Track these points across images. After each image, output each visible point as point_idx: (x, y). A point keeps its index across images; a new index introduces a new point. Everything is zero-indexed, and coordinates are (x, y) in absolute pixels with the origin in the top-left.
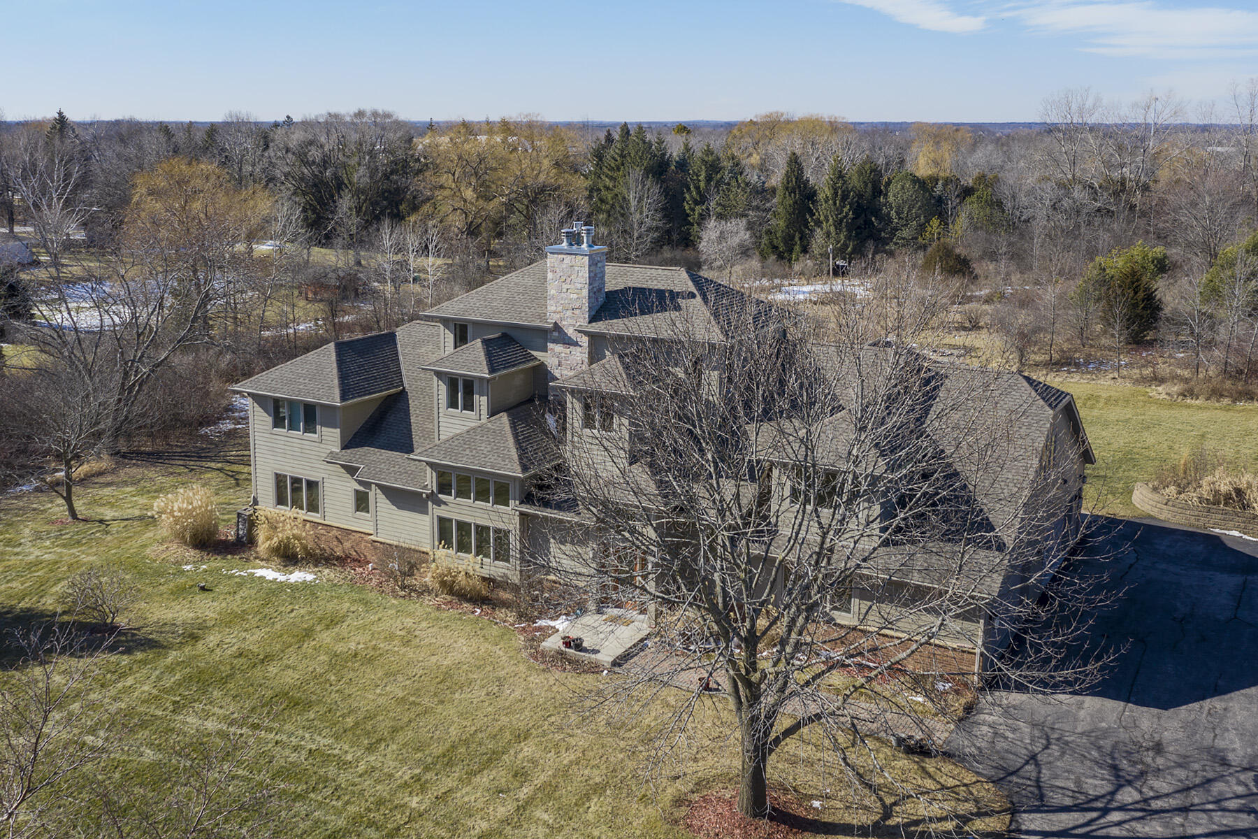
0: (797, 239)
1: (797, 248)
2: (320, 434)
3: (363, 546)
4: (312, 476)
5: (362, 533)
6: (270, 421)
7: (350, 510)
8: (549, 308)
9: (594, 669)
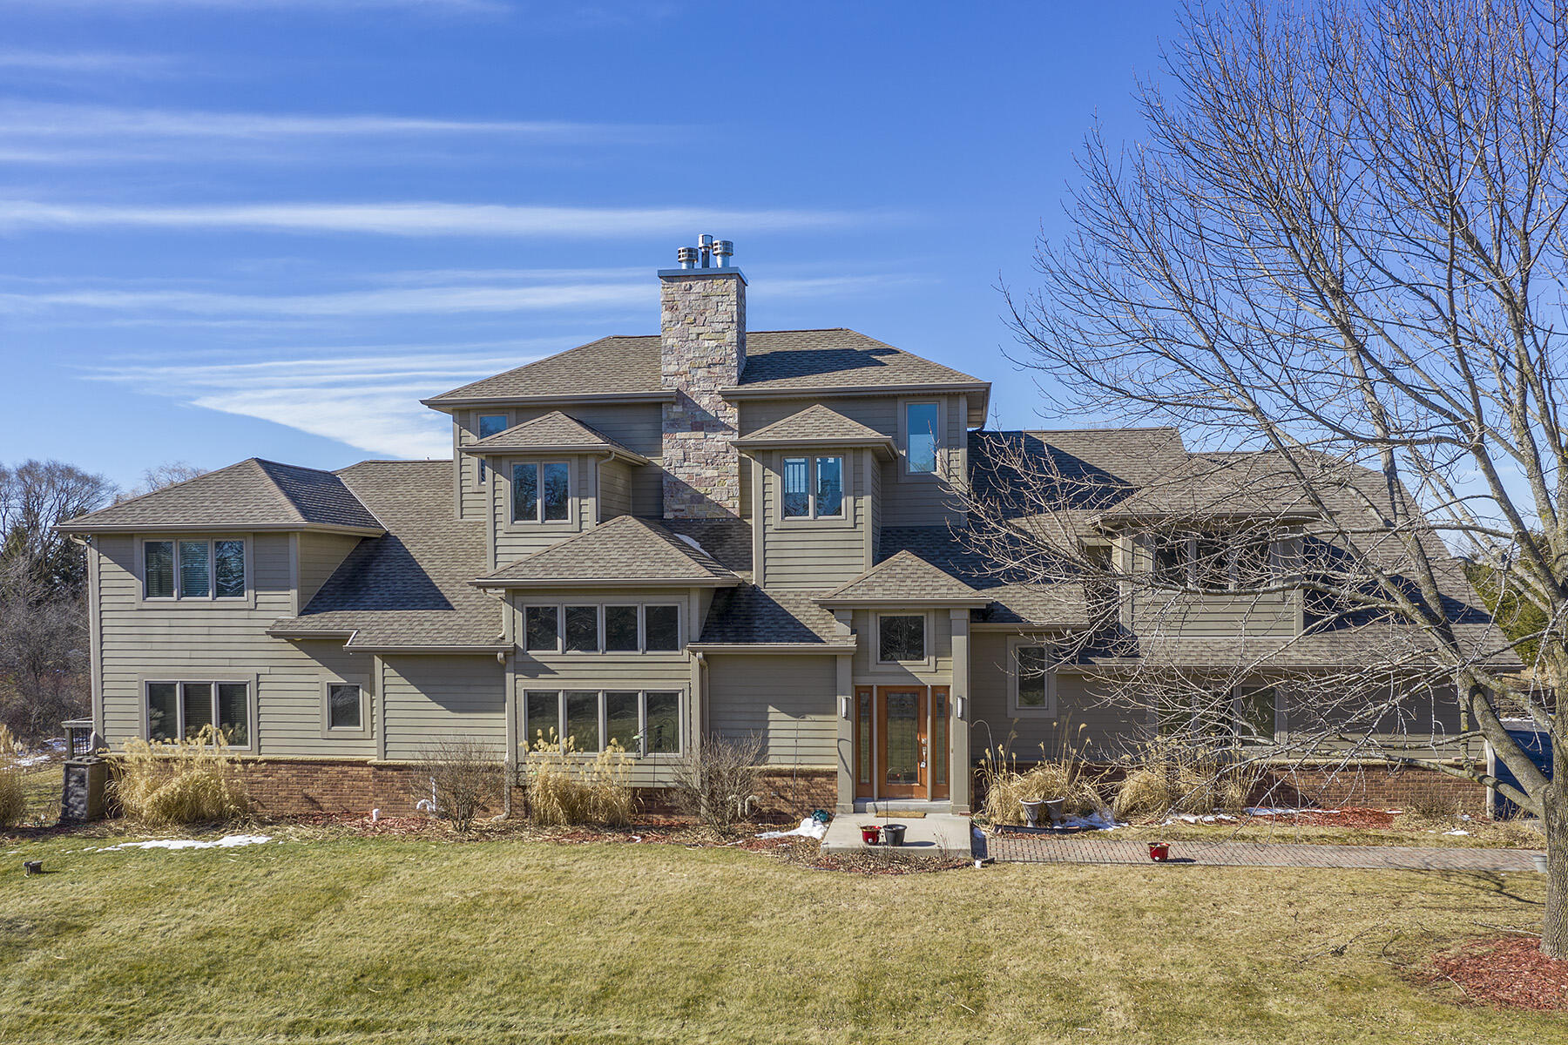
2: (252, 592)
3: (346, 789)
4: (231, 676)
5: (344, 763)
6: (138, 584)
7: (318, 726)
8: (664, 369)
9: (951, 864)
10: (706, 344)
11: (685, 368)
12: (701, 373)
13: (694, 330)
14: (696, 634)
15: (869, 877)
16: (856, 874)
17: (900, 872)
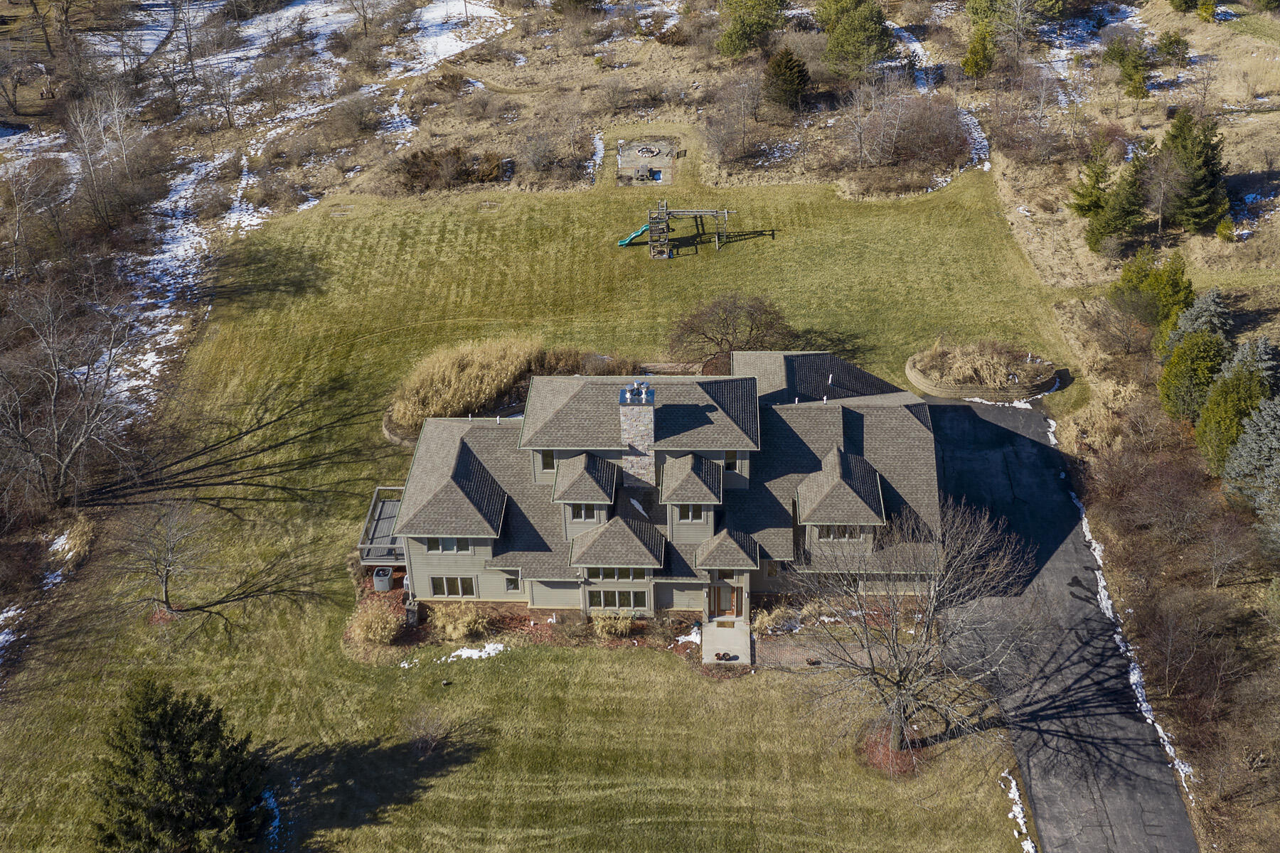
2: (472, 551)
3: (515, 609)
4: (466, 575)
5: (515, 603)
6: (425, 548)
7: (503, 590)
8: (623, 439)
9: (744, 671)
10: (641, 428)
11: (632, 436)
12: (638, 439)
14: (652, 575)
15: (719, 681)
16: (716, 679)
17: (729, 678)
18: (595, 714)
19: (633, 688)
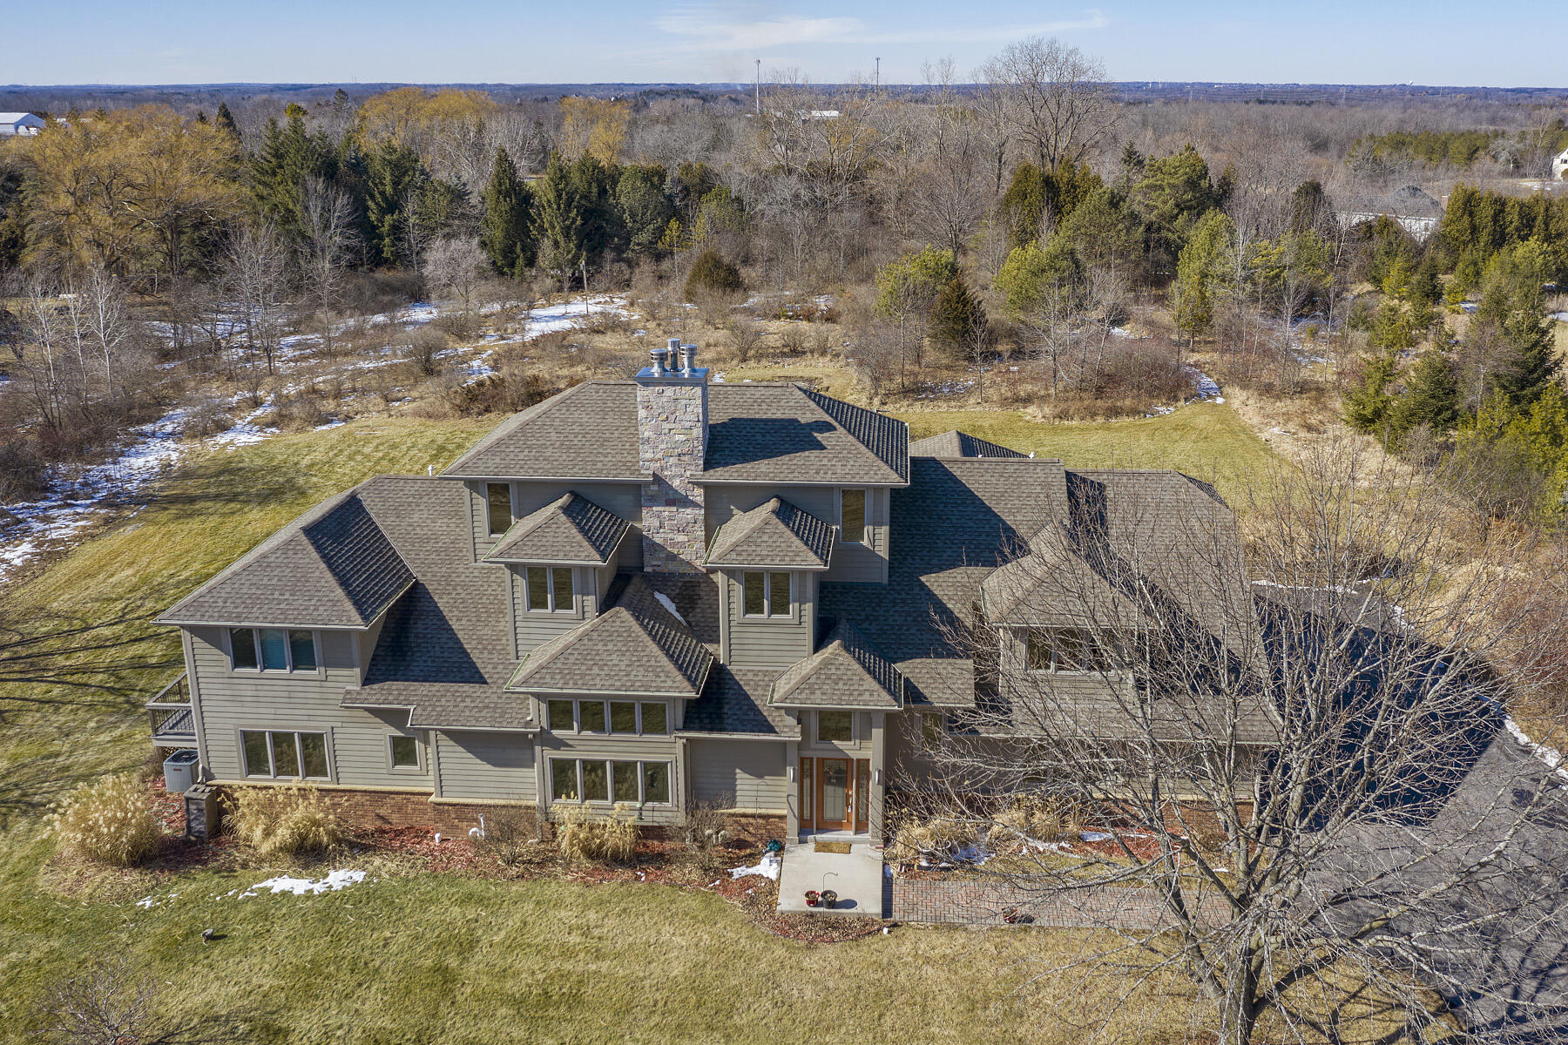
0: (518, 249)
1: (521, 261)
2: (323, 669)
3: (409, 811)
4: (311, 727)
5: (407, 793)
6: (228, 660)
7: (384, 765)
8: (642, 455)
9: (867, 929)
10: (677, 437)
11: (659, 456)
12: (672, 460)
13: (666, 426)
14: (680, 724)
15: (811, 946)
16: (802, 943)
17: (833, 941)
18: (518, 1003)
19: (617, 956)
